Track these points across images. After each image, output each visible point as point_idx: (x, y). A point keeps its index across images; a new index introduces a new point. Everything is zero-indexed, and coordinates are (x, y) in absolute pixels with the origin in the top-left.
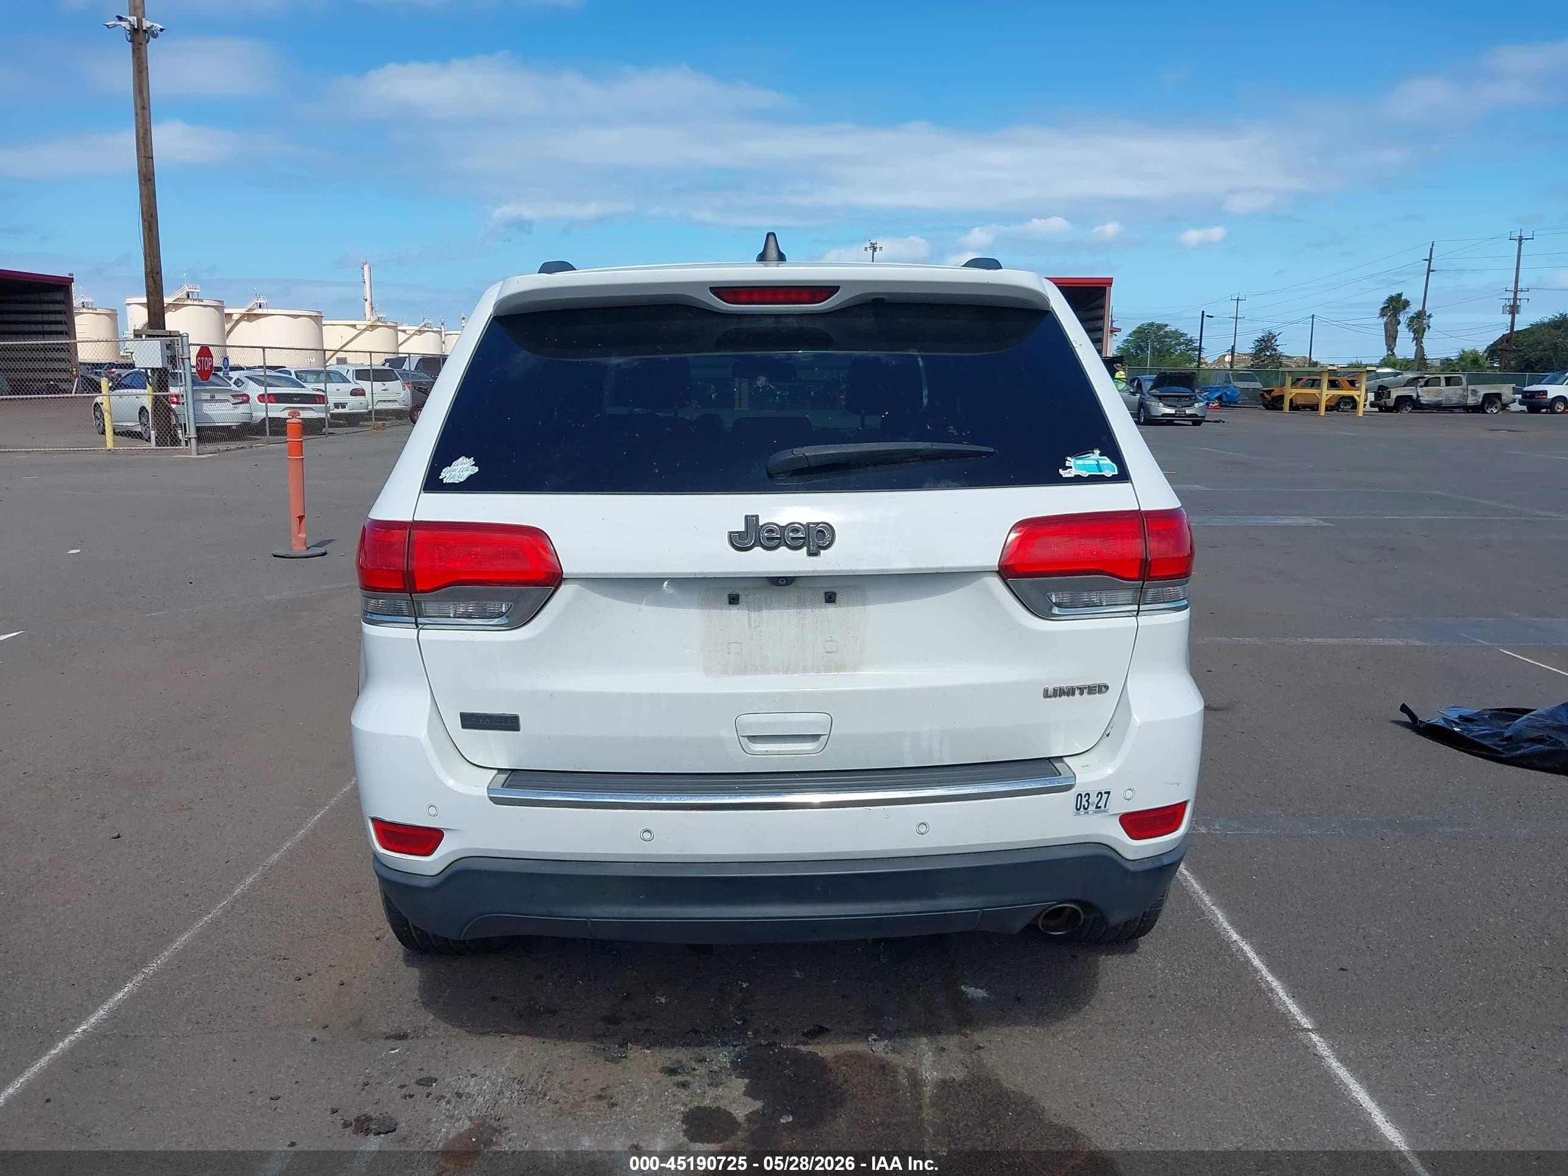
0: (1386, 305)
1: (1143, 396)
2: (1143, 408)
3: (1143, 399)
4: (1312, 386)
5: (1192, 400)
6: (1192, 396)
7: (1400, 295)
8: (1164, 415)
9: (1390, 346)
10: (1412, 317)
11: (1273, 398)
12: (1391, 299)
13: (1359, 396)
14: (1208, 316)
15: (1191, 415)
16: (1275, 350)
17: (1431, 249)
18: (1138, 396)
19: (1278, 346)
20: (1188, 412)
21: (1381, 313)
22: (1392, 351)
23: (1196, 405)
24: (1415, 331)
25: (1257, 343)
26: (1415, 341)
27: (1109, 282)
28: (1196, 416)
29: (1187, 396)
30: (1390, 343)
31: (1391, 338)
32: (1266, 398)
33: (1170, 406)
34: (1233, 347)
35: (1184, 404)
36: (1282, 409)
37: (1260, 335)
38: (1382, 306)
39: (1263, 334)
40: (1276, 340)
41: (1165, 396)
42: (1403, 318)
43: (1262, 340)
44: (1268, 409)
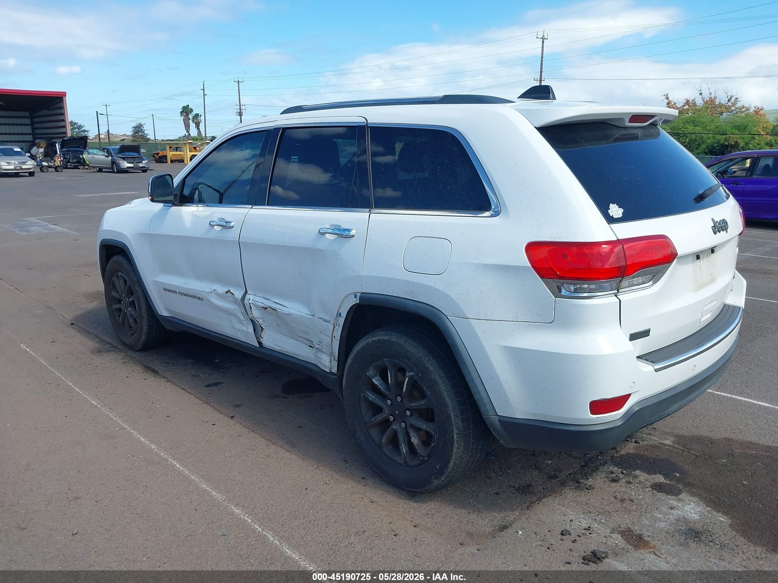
0: (182, 110)
1: (112, 158)
2: (115, 164)
3: (113, 159)
4: (177, 150)
5: (141, 160)
6: (140, 157)
7: (188, 106)
8: (128, 168)
9: (188, 130)
10: (193, 116)
11: (160, 157)
12: (184, 108)
13: (184, 154)
14: (100, 114)
15: (142, 167)
16: (144, 132)
17: (204, 84)
18: (110, 158)
19: (145, 130)
20: (141, 165)
21: (181, 114)
22: (189, 133)
23: (144, 162)
24: (196, 123)
25: (133, 129)
26: (196, 128)
27: (64, 94)
28: (145, 167)
29: (137, 157)
30: (187, 129)
31: (187, 127)
32: (156, 157)
33: (130, 163)
34: (108, 131)
35: (137, 161)
36: (167, 162)
37: (135, 125)
38: (180, 111)
39: (136, 124)
40: (143, 127)
41: (126, 158)
42: (191, 116)
43: (136, 127)
44: (157, 162)
